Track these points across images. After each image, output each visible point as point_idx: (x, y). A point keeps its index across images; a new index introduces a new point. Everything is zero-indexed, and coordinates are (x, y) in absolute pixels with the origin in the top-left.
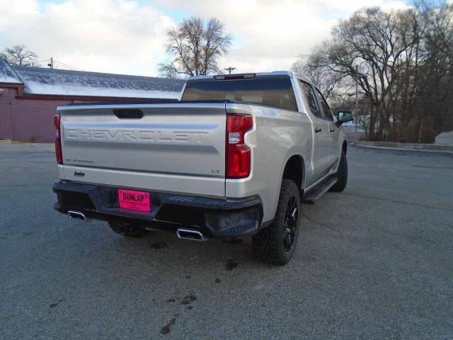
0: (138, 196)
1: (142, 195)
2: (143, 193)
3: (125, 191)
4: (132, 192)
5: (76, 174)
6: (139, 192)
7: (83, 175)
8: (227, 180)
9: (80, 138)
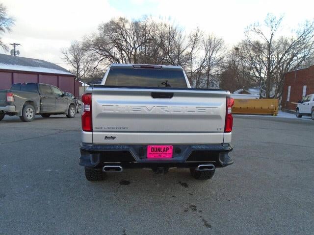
0: (164, 148)
1: (167, 148)
2: (168, 146)
3: (153, 146)
4: (159, 146)
5: (106, 137)
6: (165, 146)
7: (114, 138)
8: (225, 134)
9: (117, 112)
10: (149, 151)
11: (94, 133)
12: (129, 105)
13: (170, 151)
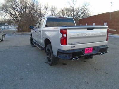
4: (89, 48)
5: (72, 47)
7: (74, 47)
8: (106, 41)
9: (77, 36)
10: (85, 50)
11: (67, 46)
12: (81, 33)
13: (92, 49)
